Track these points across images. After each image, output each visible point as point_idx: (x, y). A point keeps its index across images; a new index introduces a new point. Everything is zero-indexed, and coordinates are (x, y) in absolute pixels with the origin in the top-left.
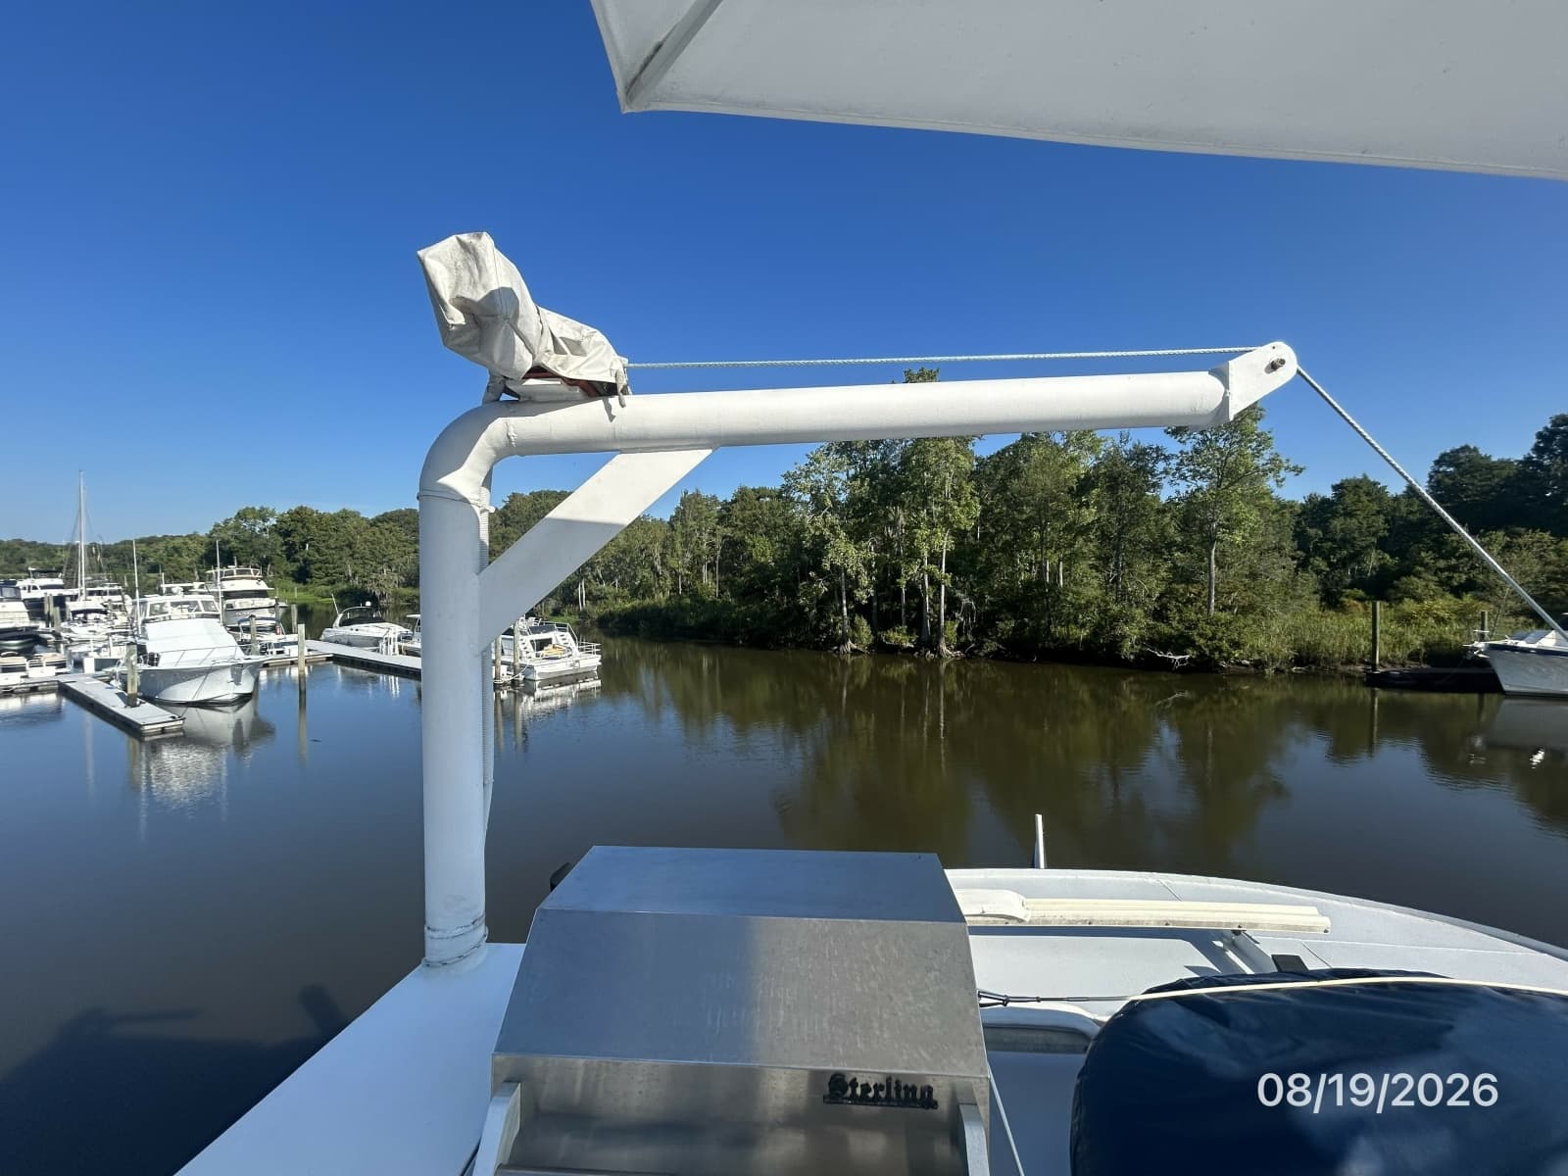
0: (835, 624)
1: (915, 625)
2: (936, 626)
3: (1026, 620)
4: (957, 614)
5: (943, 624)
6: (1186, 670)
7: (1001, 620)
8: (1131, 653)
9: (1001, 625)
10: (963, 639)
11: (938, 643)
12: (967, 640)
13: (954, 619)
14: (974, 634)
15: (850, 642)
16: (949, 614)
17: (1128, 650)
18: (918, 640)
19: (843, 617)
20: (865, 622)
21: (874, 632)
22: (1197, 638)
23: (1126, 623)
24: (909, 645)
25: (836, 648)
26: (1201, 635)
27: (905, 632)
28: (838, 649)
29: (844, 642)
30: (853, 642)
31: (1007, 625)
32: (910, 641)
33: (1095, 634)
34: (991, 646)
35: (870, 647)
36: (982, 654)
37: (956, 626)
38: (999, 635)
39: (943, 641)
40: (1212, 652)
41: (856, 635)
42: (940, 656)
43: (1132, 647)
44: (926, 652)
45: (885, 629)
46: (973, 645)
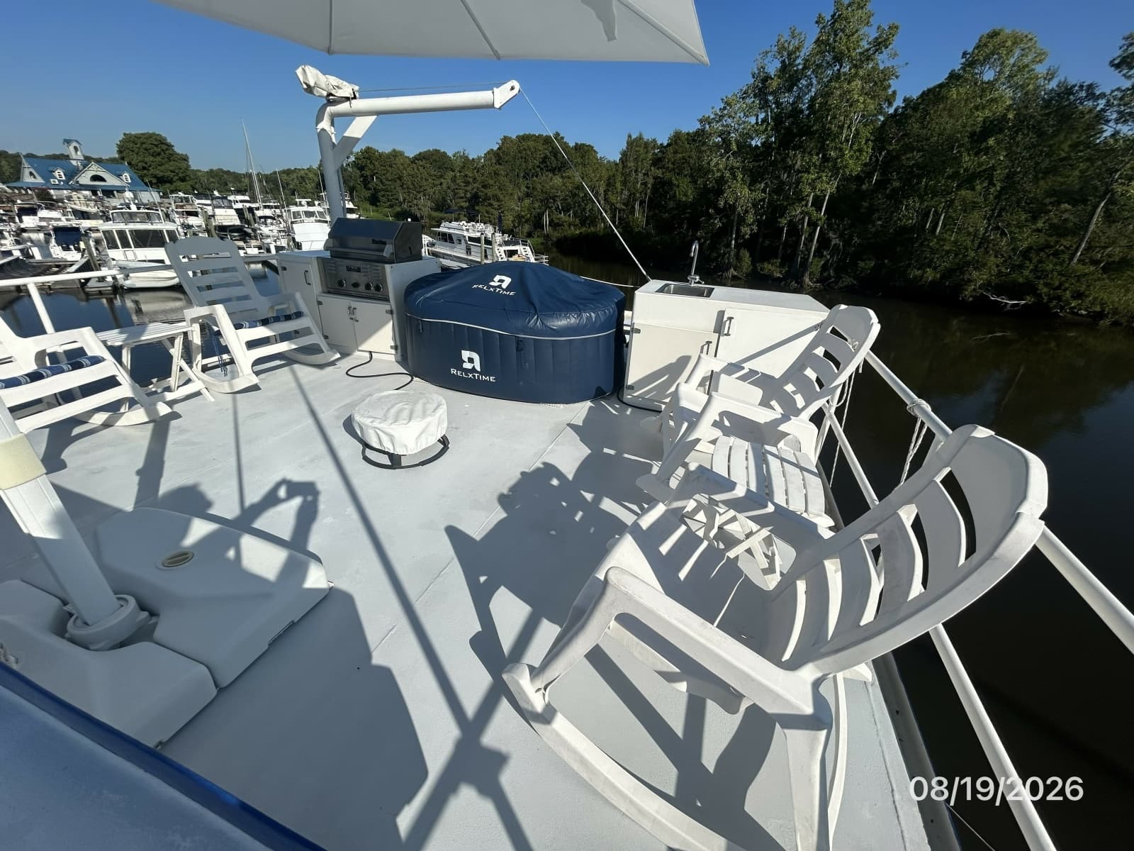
0: (725, 254)
1: (788, 259)
2: (805, 260)
3: (886, 261)
4: (825, 253)
5: (810, 260)
6: (1017, 313)
7: (863, 260)
8: (971, 296)
9: (861, 264)
10: (826, 274)
11: (803, 276)
12: (829, 274)
13: (822, 256)
14: (836, 270)
15: (732, 270)
16: (819, 253)
17: (968, 292)
18: (786, 272)
19: (731, 248)
20: (747, 255)
21: (754, 262)
22: (1040, 287)
23: (975, 269)
24: (778, 275)
25: (720, 273)
26: (1046, 285)
27: (778, 264)
28: (722, 275)
29: (727, 270)
30: (735, 270)
31: (867, 265)
32: (780, 272)
33: (943, 277)
34: (847, 280)
35: (748, 275)
36: (836, 287)
37: (822, 262)
38: (858, 272)
39: (807, 275)
40: (1050, 300)
41: (738, 264)
42: (802, 287)
43: (974, 290)
44: (791, 282)
45: (762, 261)
46: (833, 279)
